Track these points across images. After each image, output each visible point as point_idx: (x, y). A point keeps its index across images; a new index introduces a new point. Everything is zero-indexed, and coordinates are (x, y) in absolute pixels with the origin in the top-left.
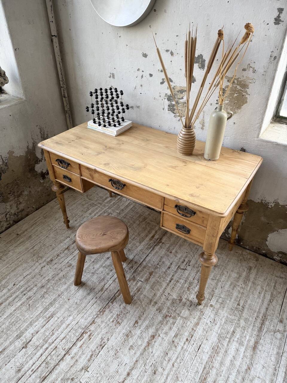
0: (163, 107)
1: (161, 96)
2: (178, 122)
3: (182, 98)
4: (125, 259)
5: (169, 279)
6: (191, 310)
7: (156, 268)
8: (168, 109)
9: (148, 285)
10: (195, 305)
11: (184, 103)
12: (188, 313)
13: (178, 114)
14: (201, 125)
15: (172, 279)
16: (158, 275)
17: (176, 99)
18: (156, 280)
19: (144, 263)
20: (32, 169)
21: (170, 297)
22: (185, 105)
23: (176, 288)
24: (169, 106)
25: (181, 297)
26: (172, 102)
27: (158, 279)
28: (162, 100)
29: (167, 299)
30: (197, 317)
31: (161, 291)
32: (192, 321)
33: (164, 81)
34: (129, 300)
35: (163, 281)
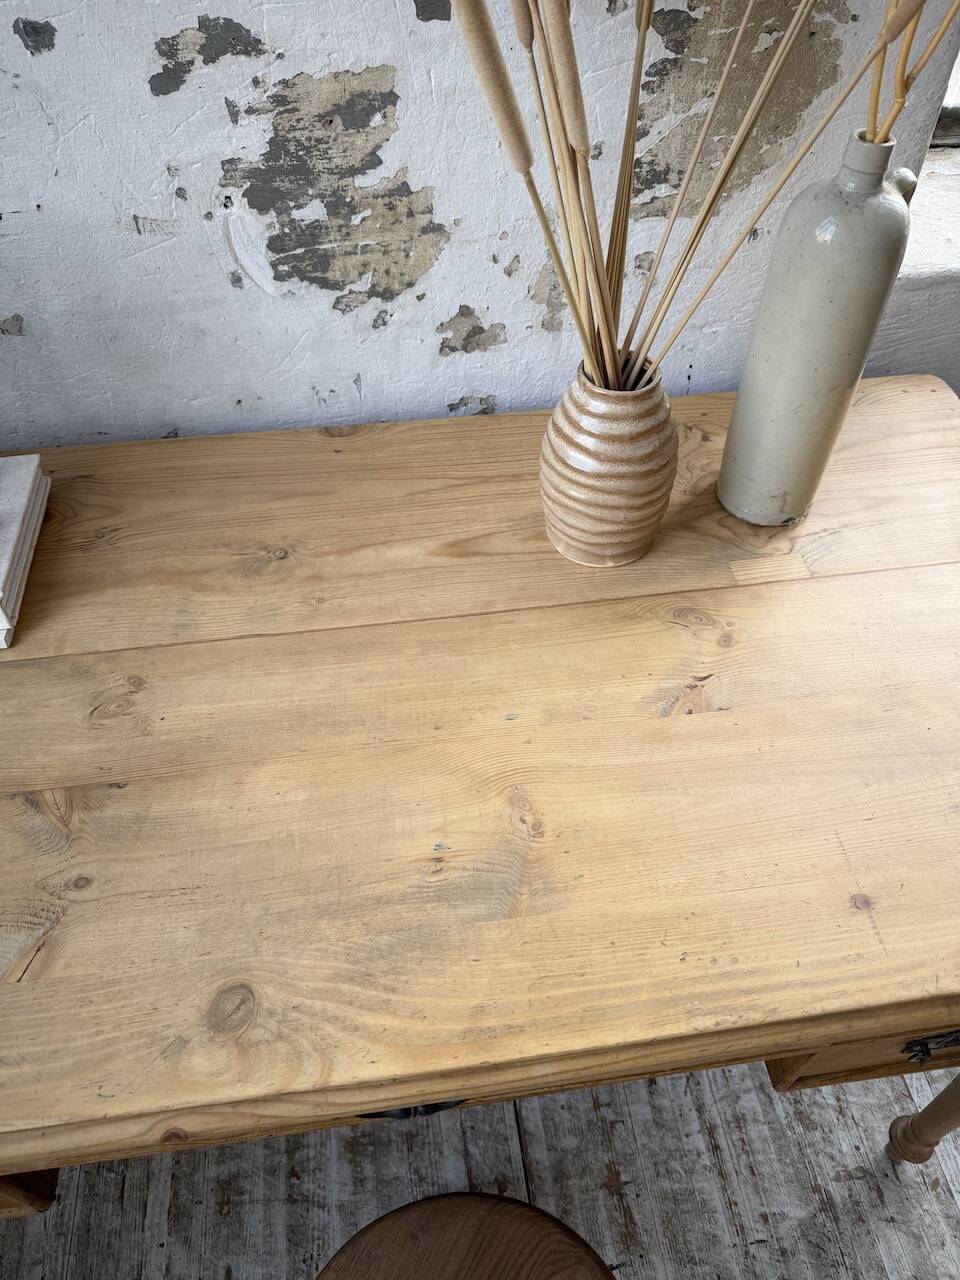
0: (232, 267)
1: (189, 193)
2: (374, 334)
3: (373, 161)
5: (700, 1142)
6: (898, 1218)
7: (608, 1129)
8: (274, 265)
9: (653, 1257)
10: (890, 1172)
11: (391, 193)
12: (904, 1238)
13: (363, 285)
14: (544, 306)
15: (710, 1131)
16: (642, 1161)
17: (326, 183)
18: (663, 1197)
19: (539, 1153)
21: (783, 1228)
22: (402, 208)
23: (760, 1158)
24: (274, 244)
25: (816, 1189)
26: (296, 214)
27: (666, 1184)
28: (209, 216)
29: (783, 1252)
30: (943, 1225)
31: (727, 1237)
32: (947, 1263)
33: (184, 56)
35: (690, 1172)
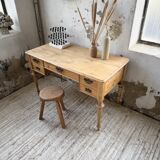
4: (64, 109)
8: (87, 37)
9: (74, 121)
10: (96, 131)
12: (93, 134)
19: (74, 112)
20: (23, 66)
26: (89, 33)
34: (64, 127)
